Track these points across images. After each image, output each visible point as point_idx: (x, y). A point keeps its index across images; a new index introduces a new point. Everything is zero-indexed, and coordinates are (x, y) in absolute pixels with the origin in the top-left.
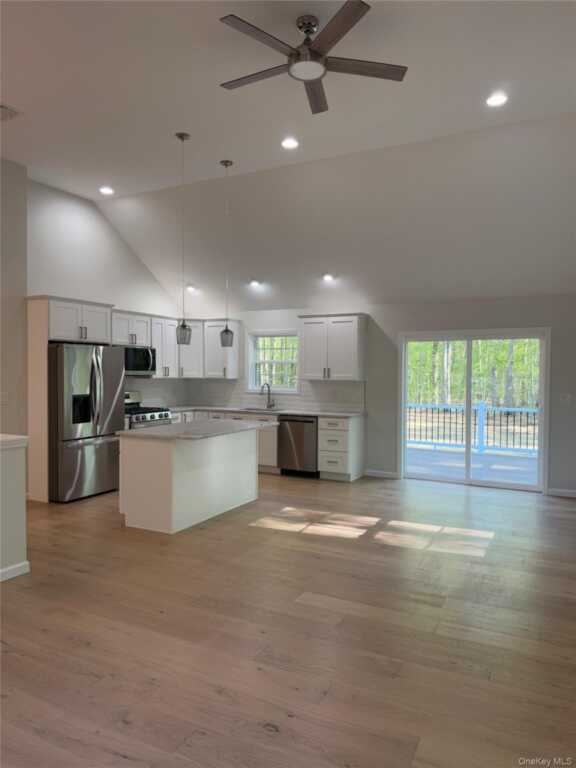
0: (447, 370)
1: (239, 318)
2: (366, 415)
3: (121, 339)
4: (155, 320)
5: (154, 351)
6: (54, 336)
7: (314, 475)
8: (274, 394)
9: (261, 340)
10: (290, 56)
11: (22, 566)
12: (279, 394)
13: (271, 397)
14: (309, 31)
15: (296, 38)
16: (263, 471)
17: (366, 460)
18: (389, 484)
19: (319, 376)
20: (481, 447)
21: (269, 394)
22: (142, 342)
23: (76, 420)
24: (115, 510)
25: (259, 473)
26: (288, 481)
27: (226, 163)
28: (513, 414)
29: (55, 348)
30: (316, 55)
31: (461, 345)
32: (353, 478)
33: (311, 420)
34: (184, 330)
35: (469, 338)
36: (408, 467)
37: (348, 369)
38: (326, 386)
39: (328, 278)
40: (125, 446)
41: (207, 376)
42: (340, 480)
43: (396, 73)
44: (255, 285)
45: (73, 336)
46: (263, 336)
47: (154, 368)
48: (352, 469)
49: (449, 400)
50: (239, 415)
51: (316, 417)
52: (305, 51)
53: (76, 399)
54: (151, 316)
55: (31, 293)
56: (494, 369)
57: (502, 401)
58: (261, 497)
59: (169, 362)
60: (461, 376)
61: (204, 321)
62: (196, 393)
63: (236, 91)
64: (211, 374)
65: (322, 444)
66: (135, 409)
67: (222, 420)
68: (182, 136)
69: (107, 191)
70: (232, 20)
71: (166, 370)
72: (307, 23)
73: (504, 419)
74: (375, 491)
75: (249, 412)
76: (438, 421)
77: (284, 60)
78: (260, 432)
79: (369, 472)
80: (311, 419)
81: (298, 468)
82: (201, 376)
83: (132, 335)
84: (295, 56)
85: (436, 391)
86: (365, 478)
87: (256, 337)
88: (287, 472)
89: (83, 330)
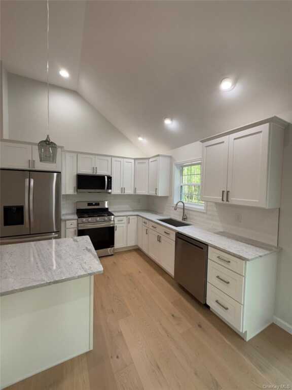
1: (170, 155)
4: (114, 159)
5: (110, 178)
8: (186, 209)
9: (185, 169)
12: (191, 210)
13: (186, 211)
19: (220, 199)
21: (184, 209)
22: (103, 172)
23: (6, 223)
44: (168, 122)
53: (7, 209)
54: (112, 156)
61: (149, 158)
82: (146, 193)
83: (94, 168)
87: (181, 167)
89: (31, 162)
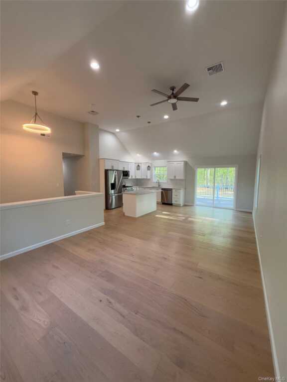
0: (209, 176)
1: (152, 163)
2: (185, 189)
3: (121, 169)
5: (129, 172)
6: (106, 168)
7: (171, 204)
9: (156, 168)
10: (168, 97)
11: (103, 223)
12: (162, 183)
13: (159, 183)
14: (173, 90)
15: (170, 93)
16: (158, 203)
17: (185, 201)
18: (192, 207)
19: (173, 178)
20: (218, 197)
22: (126, 169)
23: (112, 189)
24: (122, 212)
25: (157, 204)
26: (164, 206)
27: (149, 122)
28: (227, 188)
29: (106, 171)
30: (175, 97)
31: (213, 169)
32: (182, 205)
33: (171, 190)
34: (138, 167)
35: (215, 168)
36: (197, 202)
37: (181, 176)
38: (174, 180)
39: (175, 151)
40: (124, 196)
42: (178, 206)
43: (196, 100)
44: (155, 153)
45: (110, 168)
46: (157, 167)
47: (129, 176)
48: (182, 203)
49: (209, 184)
50: (151, 188)
51: (172, 189)
52: (172, 96)
53: (112, 184)
55: (100, 158)
56: (222, 175)
57: (225, 185)
58: (157, 209)
59: (133, 174)
60: (212, 177)
61: (143, 163)
62: (139, 182)
63: (154, 106)
65: (173, 196)
66: (124, 186)
67: (146, 190)
68: (138, 117)
69: (118, 130)
70: (155, 91)
71: (132, 176)
72: (173, 89)
73: (224, 189)
74: (188, 209)
75: (153, 188)
76: (205, 190)
77: (167, 98)
78: (157, 193)
79: (186, 204)
81: (166, 202)
83: (124, 168)
84: (170, 98)
85: (205, 182)
86: (185, 205)
88: (164, 204)
89: (112, 167)
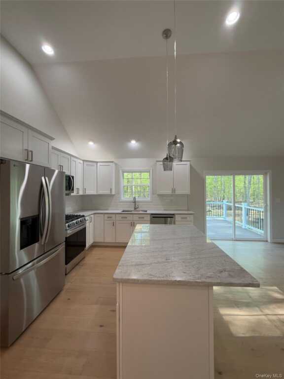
4: (72, 158)
5: (73, 177)
8: (138, 202)
9: (125, 174)
13: (137, 204)
19: (169, 192)
21: (135, 202)
41: (98, 193)
46: (126, 172)
47: (73, 190)
51: (174, 215)
54: (71, 155)
61: (97, 162)
64: (101, 192)
71: (78, 190)
80: (171, 216)
82: (95, 193)
83: (61, 166)
87: (123, 173)
